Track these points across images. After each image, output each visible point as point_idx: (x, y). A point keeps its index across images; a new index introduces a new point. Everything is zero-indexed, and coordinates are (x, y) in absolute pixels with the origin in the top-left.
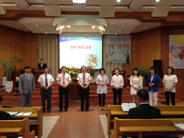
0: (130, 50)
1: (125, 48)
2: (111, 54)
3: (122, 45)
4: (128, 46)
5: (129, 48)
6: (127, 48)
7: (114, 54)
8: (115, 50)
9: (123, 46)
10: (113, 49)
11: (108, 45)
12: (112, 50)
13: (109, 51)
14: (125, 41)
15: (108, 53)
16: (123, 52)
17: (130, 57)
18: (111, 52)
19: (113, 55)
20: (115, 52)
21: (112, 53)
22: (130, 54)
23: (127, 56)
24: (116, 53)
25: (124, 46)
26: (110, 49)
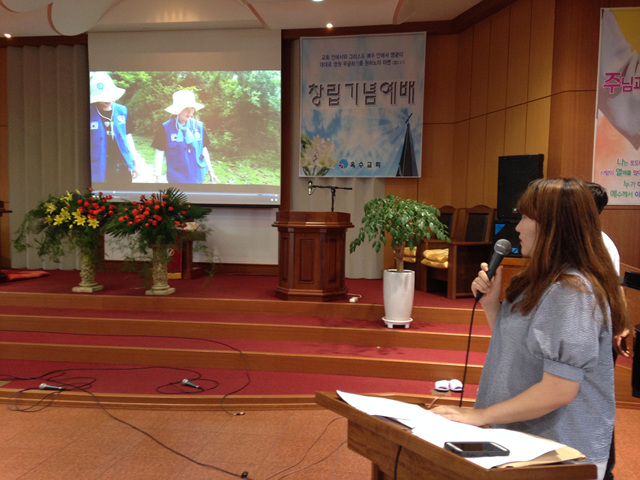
0: (417, 109)
1: (393, 101)
2: (325, 134)
3: (378, 86)
4: (407, 89)
5: (411, 101)
6: (402, 102)
7: (341, 135)
8: (344, 114)
9: (385, 89)
10: (335, 109)
11: (313, 87)
12: (328, 112)
13: (317, 117)
14: (395, 63)
15: (312, 129)
16: (383, 122)
17: (418, 147)
18: (326, 124)
19: (334, 137)
20: (343, 123)
21: (330, 127)
22: (420, 130)
23: (403, 140)
24: (348, 129)
25: (389, 89)
26: (321, 109)
